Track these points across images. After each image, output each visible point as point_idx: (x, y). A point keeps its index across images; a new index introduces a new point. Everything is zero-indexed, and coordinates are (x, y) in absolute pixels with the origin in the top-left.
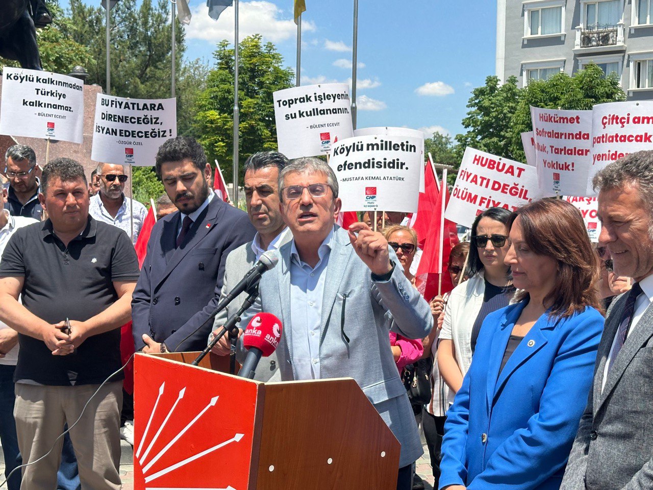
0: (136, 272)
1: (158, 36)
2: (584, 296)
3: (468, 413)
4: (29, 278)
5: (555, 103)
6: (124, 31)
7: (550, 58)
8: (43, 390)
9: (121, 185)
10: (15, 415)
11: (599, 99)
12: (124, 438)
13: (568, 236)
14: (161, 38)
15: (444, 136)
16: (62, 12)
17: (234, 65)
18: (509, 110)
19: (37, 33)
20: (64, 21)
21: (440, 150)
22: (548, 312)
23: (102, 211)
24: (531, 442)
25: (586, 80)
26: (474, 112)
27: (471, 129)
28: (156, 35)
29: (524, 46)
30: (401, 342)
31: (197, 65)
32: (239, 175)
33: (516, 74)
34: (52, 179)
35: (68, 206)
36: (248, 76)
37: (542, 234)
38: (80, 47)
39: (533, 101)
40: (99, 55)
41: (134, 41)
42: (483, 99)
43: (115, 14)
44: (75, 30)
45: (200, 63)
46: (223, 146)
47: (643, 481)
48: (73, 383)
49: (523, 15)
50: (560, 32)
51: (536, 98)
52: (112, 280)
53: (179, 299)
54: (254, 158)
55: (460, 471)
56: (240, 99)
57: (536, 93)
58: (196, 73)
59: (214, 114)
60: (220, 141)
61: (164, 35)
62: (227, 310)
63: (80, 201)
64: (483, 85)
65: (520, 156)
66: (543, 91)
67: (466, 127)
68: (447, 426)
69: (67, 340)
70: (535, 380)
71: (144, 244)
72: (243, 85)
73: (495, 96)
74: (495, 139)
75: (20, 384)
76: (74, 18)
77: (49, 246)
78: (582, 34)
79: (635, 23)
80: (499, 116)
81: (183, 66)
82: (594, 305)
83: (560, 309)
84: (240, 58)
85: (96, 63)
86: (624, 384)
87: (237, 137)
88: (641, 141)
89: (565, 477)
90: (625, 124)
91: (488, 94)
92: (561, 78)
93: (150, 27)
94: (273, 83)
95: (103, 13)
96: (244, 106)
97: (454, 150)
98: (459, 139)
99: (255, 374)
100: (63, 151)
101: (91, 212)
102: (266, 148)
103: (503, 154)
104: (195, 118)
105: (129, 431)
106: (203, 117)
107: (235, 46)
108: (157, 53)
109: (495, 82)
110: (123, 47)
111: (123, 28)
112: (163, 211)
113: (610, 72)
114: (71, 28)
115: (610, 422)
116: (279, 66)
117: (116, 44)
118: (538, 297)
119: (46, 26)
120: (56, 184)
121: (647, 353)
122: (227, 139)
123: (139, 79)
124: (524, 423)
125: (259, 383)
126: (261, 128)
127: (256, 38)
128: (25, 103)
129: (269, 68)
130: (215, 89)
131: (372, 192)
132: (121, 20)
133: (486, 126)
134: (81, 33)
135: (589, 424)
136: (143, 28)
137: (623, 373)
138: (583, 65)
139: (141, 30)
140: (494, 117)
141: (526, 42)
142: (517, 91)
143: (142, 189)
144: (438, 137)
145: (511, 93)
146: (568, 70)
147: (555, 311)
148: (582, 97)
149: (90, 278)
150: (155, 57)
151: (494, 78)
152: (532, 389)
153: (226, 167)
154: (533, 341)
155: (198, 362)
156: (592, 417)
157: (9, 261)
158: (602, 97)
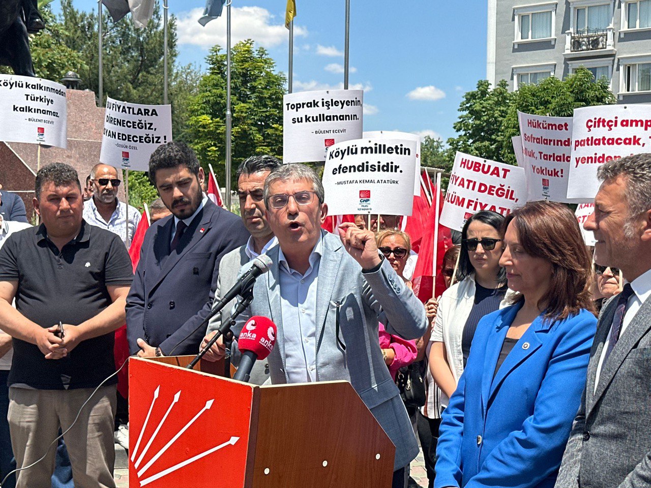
0: (130, 276)
1: (150, 42)
2: (578, 299)
3: (463, 416)
4: (22, 282)
5: (546, 107)
6: (116, 37)
7: (540, 62)
8: (36, 394)
9: (114, 189)
10: (9, 419)
11: (590, 102)
12: (118, 442)
13: (563, 238)
14: (153, 43)
15: (435, 140)
16: (54, 19)
17: (227, 70)
18: (499, 113)
19: (29, 39)
20: (56, 26)
21: (432, 154)
22: (543, 315)
23: (96, 216)
24: (526, 444)
25: (577, 84)
26: (466, 116)
27: (462, 133)
28: (149, 40)
29: (514, 50)
30: (395, 345)
31: (189, 71)
32: (231, 179)
33: (507, 79)
34: (46, 184)
35: (62, 211)
36: (240, 81)
37: (538, 237)
38: (72, 52)
39: (524, 105)
40: (91, 60)
41: (126, 46)
42: (475, 103)
43: (107, 20)
44: (67, 36)
45: (192, 68)
46: (215, 151)
47: (635, 482)
48: (66, 387)
49: (513, 19)
50: (551, 36)
51: (527, 102)
52: (106, 284)
53: (173, 302)
54: (247, 163)
55: (455, 473)
56: (232, 104)
57: (527, 97)
58: (188, 78)
59: (206, 119)
60: (212, 146)
61: (156, 40)
62: (221, 313)
63: (74, 206)
64: (474, 89)
65: (512, 159)
66: (533, 95)
67: (457, 131)
68: (442, 428)
69: (60, 343)
70: (529, 382)
71: (137, 248)
72: (235, 89)
73: (486, 100)
74: (487, 143)
75: (14, 388)
76: (66, 23)
77: (42, 250)
78: (573, 38)
79: (624, 28)
80: (490, 120)
81: (175, 71)
82: (588, 308)
83: (555, 312)
84: (232, 63)
85: (89, 69)
86: (616, 385)
87: (230, 142)
88: (630, 143)
89: (558, 479)
90: (613, 127)
91: (479, 98)
92: (552, 82)
93: (142, 32)
94: (266, 88)
95: (95, 19)
96: (237, 110)
97: (446, 154)
98: (451, 142)
99: (249, 377)
100: (56, 156)
101: (85, 217)
102: (259, 152)
103: (495, 158)
104: (187, 123)
105: (123, 435)
106: (196, 121)
107: (227, 51)
108: (149, 58)
109: (486, 86)
110: (115, 52)
111: (115, 34)
112: (156, 216)
113: (600, 76)
114: (63, 34)
115: (602, 423)
116: (271, 71)
117: (108, 49)
118: (533, 299)
119: (38, 31)
120: (50, 188)
121: (638, 354)
122: (219, 143)
123: (132, 84)
124: (518, 425)
125: (255, 386)
126: (254, 132)
127: (248, 43)
128: (15, 109)
129: (261, 72)
130: (208, 93)
131: (365, 195)
132: (113, 26)
133: (478, 129)
134: (73, 39)
135: (582, 426)
136: (135, 34)
137: (616, 374)
138: (573, 69)
139: (133, 35)
140: (485, 121)
141: (516, 47)
142: (508, 95)
143: (135, 193)
144: (430, 141)
145: (502, 97)
146: (559, 74)
147: (550, 314)
148: (573, 100)
149: (84, 282)
150: (147, 62)
151: (485, 83)
152: (527, 392)
153: (219, 172)
154: (528, 343)
155: (193, 365)
156: (585, 418)
157: (4, 265)
158: (593, 100)
